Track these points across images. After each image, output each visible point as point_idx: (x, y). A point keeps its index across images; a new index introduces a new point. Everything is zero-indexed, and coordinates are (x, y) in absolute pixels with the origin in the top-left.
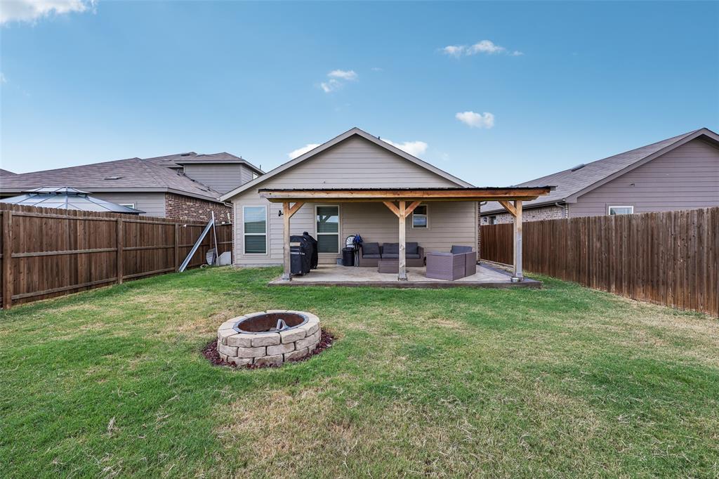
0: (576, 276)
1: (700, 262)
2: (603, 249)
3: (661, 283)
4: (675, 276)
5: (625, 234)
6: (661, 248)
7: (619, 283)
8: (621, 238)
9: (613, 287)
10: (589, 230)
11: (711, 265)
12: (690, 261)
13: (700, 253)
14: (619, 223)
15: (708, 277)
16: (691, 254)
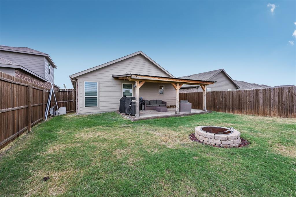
0: (213, 108)
1: (253, 103)
2: (223, 100)
3: (242, 109)
4: (247, 107)
5: (231, 96)
6: (243, 100)
7: (229, 110)
8: (230, 97)
9: (227, 111)
10: (218, 95)
11: (256, 103)
12: (251, 102)
13: (253, 100)
14: (229, 93)
15: (256, 106)
16: (251, 101)
